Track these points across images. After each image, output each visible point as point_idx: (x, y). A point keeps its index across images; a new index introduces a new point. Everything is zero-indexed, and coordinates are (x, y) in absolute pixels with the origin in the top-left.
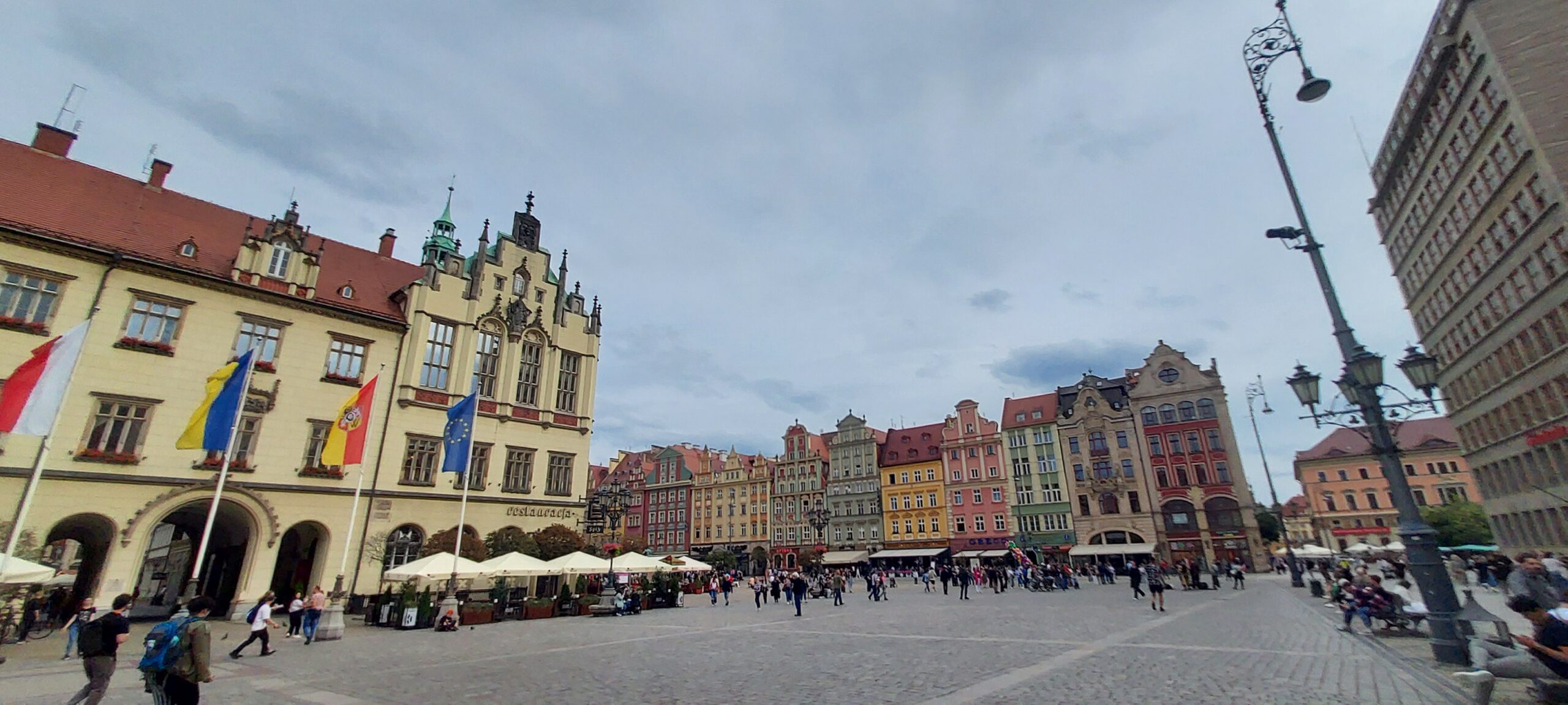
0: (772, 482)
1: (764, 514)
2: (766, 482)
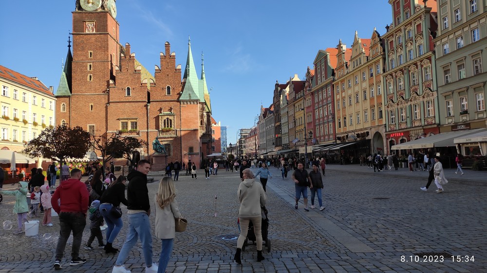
0: (384, 59)
1: (379, 97)
2: (379, 61)
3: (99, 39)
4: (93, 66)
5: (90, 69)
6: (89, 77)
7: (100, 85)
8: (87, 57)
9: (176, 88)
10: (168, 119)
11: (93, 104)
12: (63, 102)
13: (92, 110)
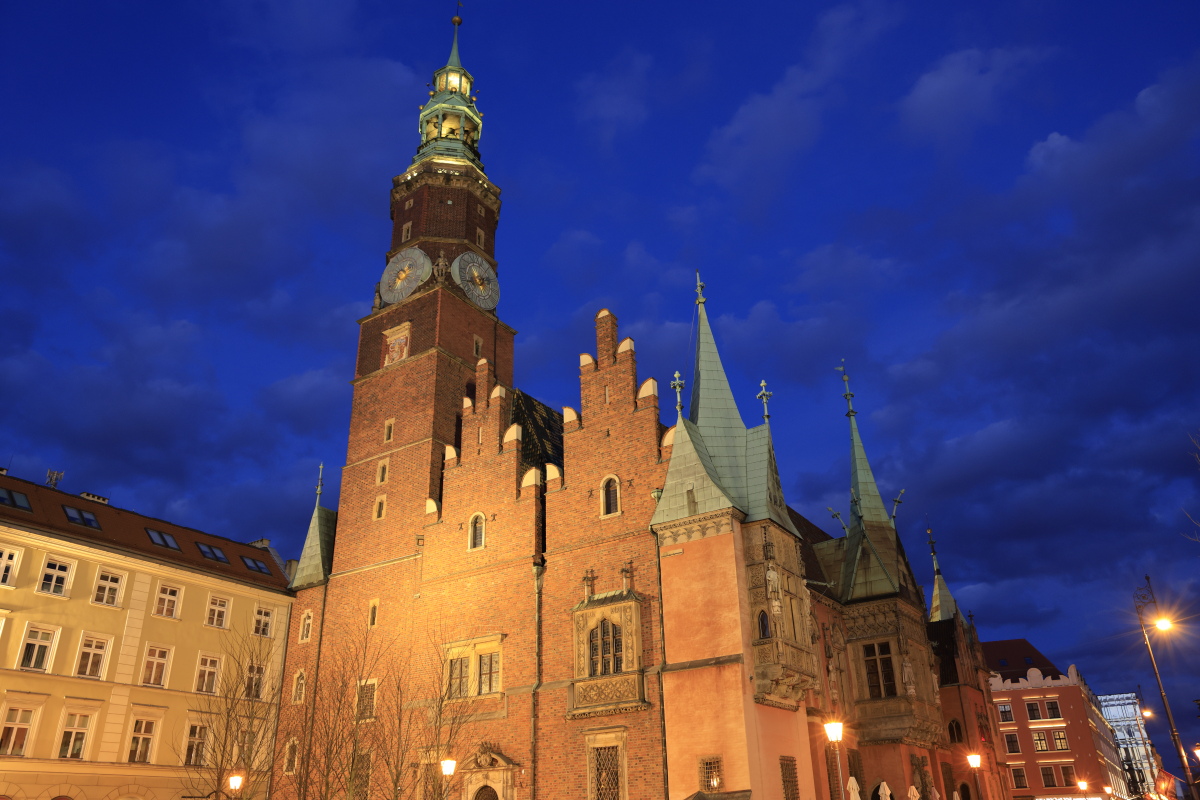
3: (415, 376)
4: (391, 465)
5: (382, 480)
6: (376, 507)
7: (401, 529)
8: (379, 443)
9: (636, 481)
10: (604, 622)
11: (375, 601)
12: (308, 606)
13: (373, 623)
